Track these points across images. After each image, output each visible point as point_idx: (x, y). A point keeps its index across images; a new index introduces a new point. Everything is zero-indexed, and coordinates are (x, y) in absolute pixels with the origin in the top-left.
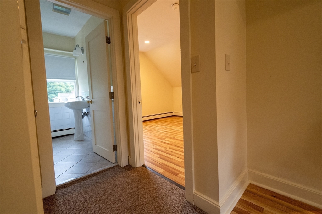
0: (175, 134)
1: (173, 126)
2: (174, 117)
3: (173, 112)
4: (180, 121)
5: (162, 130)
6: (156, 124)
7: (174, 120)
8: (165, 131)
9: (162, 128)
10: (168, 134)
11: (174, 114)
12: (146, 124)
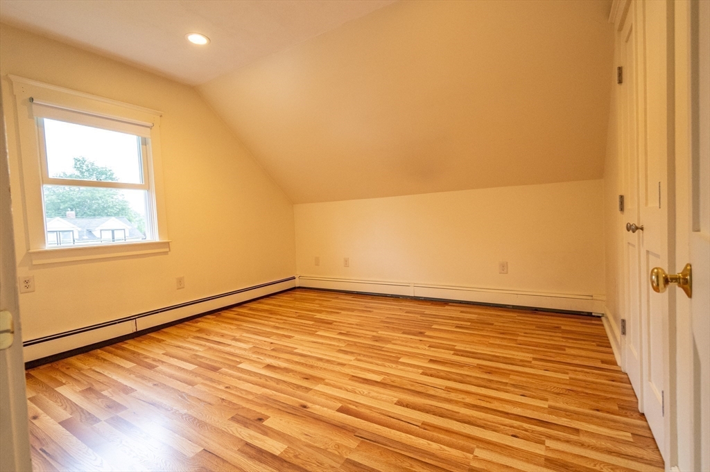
0: (307, 378)
1: (297, 336)
2: (298, 294)
3: (294, 278)
4: (316, 307)
5: (254, 357)
6: (239, 328)
7: (297, 304)
8: (269, 366)
9: (256, 350)
10: (278, 381)
11: (297, 283)
12: (201, 330)
